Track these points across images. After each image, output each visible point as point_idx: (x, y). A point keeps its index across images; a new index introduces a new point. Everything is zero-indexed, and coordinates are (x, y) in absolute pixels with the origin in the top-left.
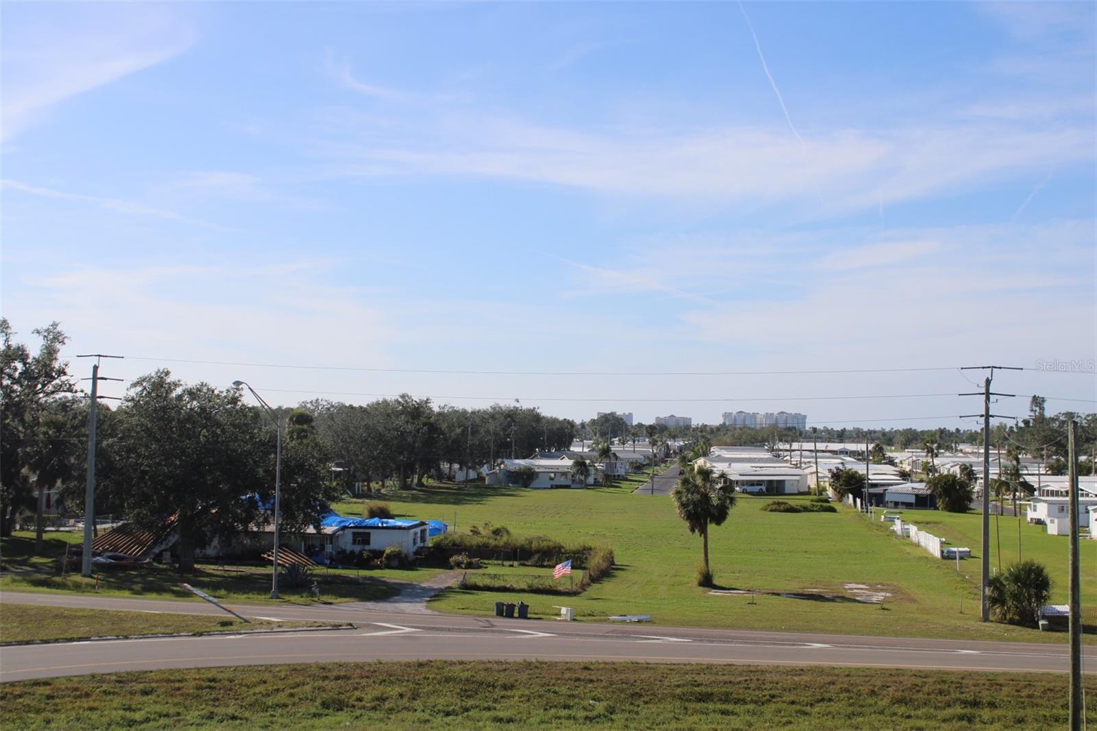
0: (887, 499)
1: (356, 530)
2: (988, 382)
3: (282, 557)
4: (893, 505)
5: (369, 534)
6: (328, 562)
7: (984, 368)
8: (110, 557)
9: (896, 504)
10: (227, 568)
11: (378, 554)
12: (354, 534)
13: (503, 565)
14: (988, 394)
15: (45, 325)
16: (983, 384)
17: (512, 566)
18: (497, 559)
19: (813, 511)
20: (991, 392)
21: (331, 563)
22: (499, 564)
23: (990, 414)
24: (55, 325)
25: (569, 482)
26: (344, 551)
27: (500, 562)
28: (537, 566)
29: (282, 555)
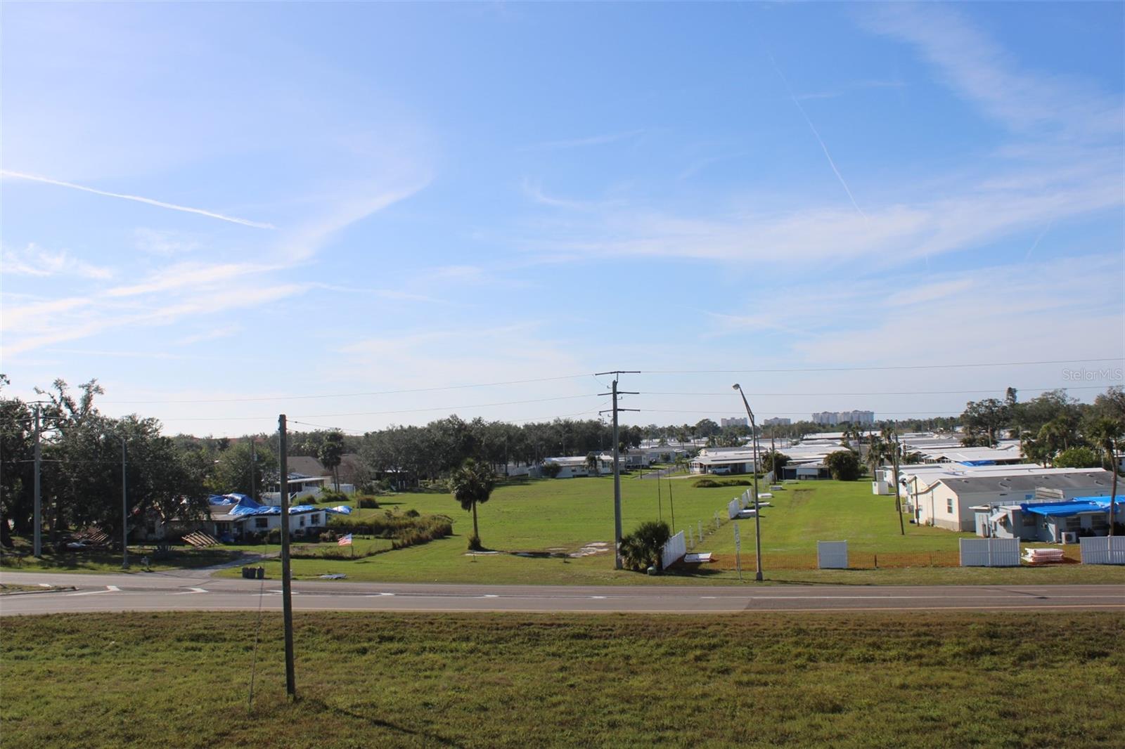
0: (798, 473)
1: (257, 517)
2: (615, 384)
3: (195, 539)
4: (804, 477)
5: (266, 519)
6: (233, 541)
7: (611, 373)
8: (83, 543)
9: (807, 477)
10: (146, 547)
11: (264, 534)
12: (257, 520)
13: (364, 538)
14: (615, 393)
15: (87, 382)
16: (611, 386)
17: (368, 539)
18: (361, 534)
19: (731, 485)
20: (618, 390)
21: (235, 541)
22: (361, 538)
23: (618, 408)
24: (93, 381)
25: (587, 472)
26: (250, 532)
27: (361, 536)
28: (386, 538)
29: (196, 537)
